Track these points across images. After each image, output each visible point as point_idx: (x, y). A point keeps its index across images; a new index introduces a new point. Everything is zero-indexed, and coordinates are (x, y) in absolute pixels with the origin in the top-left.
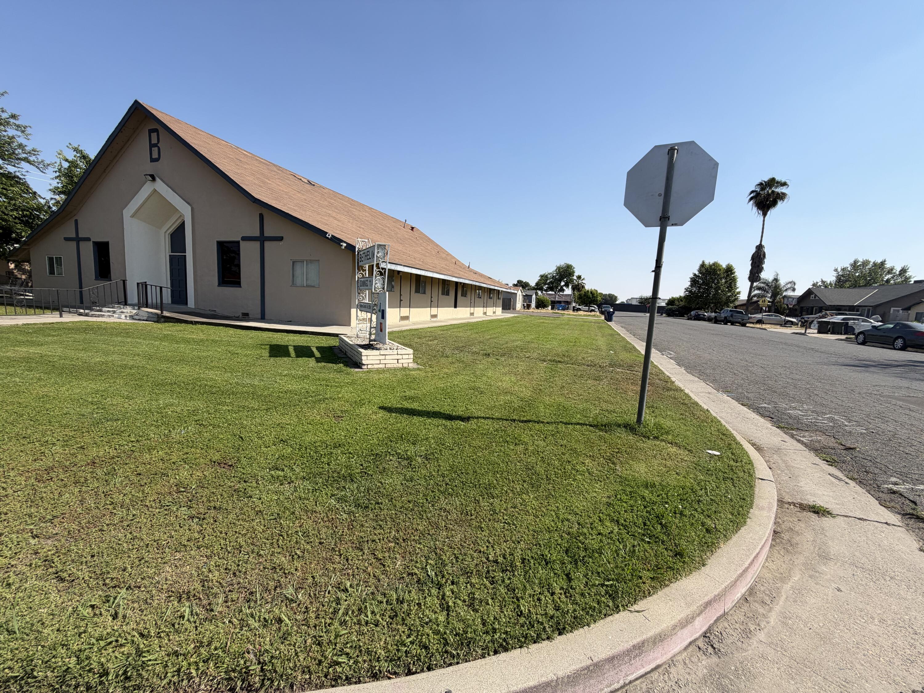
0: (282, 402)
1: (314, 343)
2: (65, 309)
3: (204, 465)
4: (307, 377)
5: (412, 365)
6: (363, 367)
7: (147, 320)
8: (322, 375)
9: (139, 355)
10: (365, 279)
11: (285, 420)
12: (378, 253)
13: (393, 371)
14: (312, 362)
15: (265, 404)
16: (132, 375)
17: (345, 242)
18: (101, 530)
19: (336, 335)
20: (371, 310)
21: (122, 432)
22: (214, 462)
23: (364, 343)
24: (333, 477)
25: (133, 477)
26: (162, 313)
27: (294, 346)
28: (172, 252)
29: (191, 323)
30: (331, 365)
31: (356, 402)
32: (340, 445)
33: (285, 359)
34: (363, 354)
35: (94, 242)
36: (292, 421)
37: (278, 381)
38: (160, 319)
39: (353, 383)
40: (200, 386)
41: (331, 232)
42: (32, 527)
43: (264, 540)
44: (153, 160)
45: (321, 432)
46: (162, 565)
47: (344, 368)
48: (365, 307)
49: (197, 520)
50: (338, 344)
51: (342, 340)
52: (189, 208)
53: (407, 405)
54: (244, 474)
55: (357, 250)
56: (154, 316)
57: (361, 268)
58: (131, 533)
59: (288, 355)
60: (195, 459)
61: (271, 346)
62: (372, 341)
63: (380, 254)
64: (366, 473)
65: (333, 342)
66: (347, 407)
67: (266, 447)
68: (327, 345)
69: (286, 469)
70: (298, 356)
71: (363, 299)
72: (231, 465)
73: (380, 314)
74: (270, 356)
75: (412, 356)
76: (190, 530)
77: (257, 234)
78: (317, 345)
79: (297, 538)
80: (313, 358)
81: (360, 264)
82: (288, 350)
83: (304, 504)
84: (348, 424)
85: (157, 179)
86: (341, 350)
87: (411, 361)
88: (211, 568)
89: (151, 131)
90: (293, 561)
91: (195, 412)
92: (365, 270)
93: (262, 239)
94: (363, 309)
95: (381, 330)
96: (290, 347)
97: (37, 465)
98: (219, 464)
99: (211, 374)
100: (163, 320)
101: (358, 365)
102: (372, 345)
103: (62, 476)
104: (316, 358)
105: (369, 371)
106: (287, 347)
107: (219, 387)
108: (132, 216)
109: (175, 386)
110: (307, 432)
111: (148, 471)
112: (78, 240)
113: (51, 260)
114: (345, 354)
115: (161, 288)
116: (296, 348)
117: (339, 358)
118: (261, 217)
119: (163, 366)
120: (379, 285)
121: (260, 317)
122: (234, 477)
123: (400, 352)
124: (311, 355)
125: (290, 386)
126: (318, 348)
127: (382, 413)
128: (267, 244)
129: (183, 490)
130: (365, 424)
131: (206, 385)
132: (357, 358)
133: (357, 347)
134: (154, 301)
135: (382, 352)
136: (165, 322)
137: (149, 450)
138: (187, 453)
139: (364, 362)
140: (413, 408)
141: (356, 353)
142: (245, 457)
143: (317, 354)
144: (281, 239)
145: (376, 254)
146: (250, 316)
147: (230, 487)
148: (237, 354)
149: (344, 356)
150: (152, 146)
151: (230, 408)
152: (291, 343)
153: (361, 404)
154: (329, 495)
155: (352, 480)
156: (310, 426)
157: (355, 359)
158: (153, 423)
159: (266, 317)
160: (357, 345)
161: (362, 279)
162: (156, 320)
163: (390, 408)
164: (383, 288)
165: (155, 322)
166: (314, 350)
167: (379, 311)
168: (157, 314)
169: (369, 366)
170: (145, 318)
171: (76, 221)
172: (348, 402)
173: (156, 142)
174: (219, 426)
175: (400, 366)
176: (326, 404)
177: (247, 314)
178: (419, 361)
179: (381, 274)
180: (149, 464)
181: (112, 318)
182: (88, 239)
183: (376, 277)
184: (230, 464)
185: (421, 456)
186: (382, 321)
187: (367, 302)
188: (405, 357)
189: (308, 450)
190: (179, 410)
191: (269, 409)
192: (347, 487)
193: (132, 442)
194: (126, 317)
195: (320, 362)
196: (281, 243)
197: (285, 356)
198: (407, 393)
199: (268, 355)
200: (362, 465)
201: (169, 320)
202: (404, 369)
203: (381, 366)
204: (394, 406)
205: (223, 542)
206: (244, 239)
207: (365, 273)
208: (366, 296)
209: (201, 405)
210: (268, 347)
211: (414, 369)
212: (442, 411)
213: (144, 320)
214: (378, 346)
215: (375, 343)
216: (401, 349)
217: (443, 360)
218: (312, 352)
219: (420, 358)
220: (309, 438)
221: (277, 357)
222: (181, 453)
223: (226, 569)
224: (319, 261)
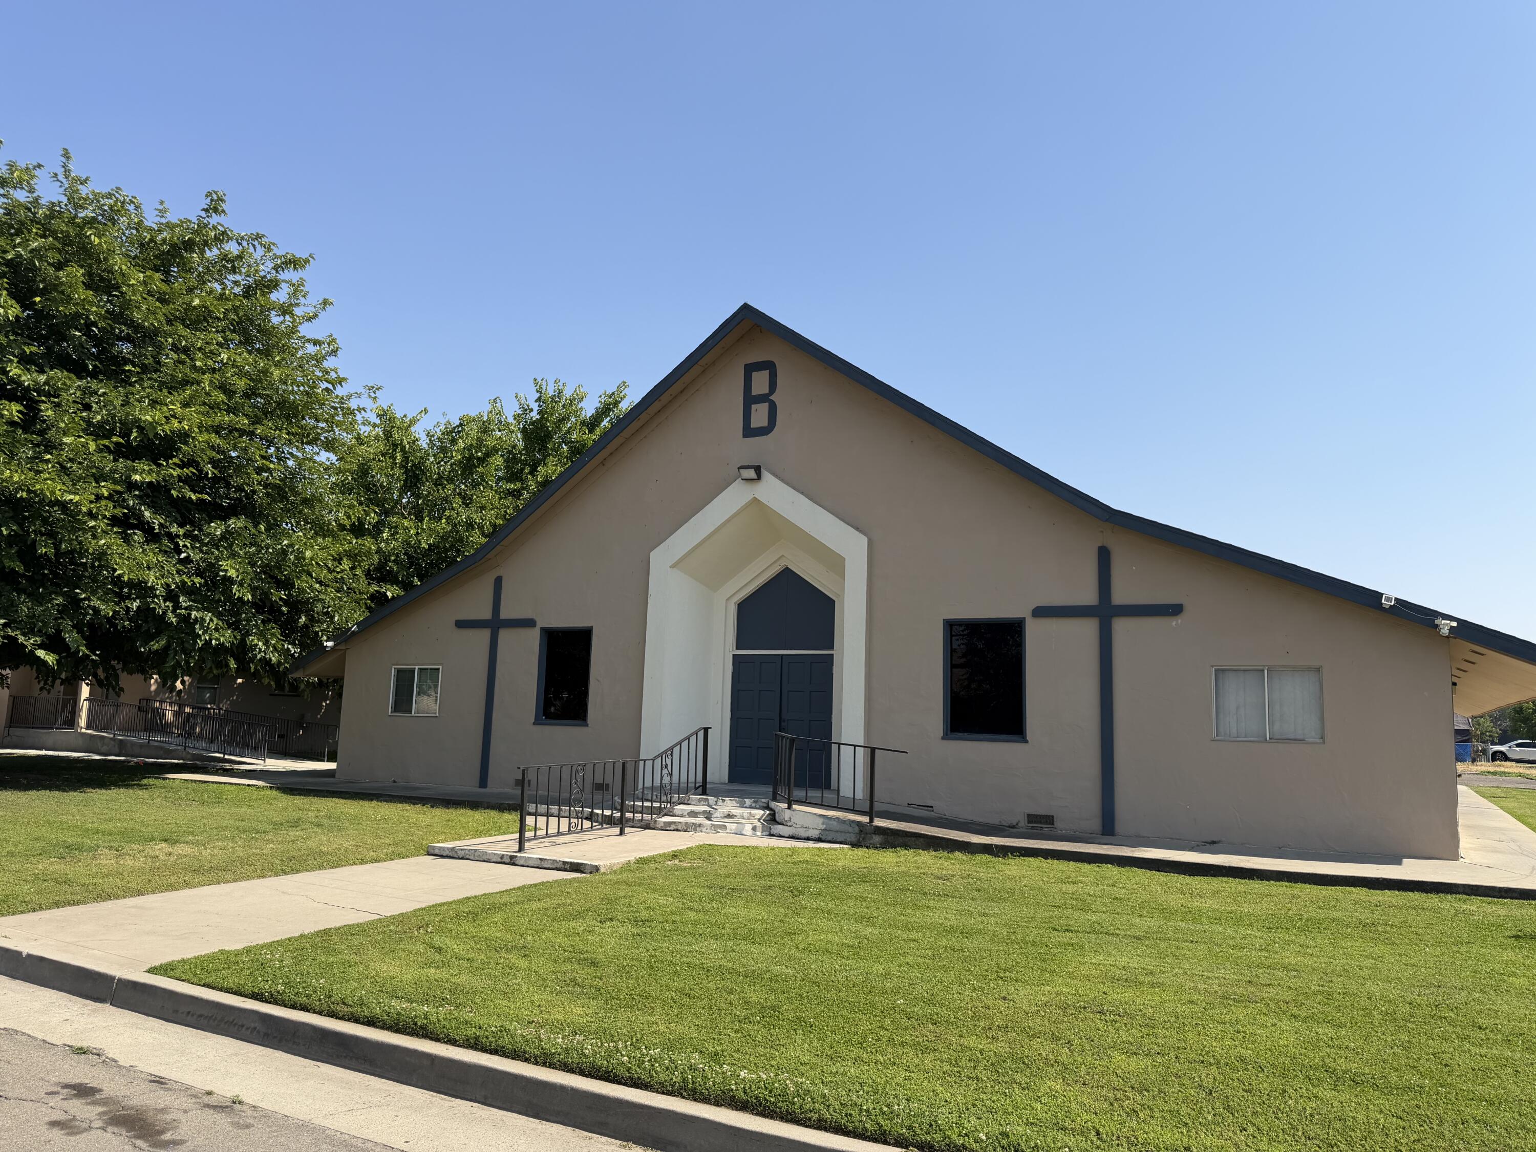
2: (531, 808)
7: (819, 840)
17: (1451, 618)
26: (871, 820)
35: (545, 630)
38: (868, 836)
44: (749, 432)
52: (865, 540)
56: (847, 828)
77: (1088, 597)
85: (766, 474)
89: (750, 369)
93: (1105, 612)
100: (877, 839)
108: (672, 567)
112: (497, 625)
113: (405, 675)
115: (873, 750)
118: (1104, 557)
121: (1095, 824)
128: (1122, 627)
136: (884, 846)
144: (1175, 610)
146: (1058, 824)
150: (750, 400)
159: (1120, 827)
162: (853, 838)
165: (855, 845)
168: (859, 824)
170: (814, 833)
171: (498, 581)
173: (766, 390)
177: (1049, 820)
181: (722, 834)
182: (529, 623)
194: (754, 829)
196: (1175, 622)
201: (901, 840)
206: (1041, 612)
213: (808, 839)
224: (1318, 670)
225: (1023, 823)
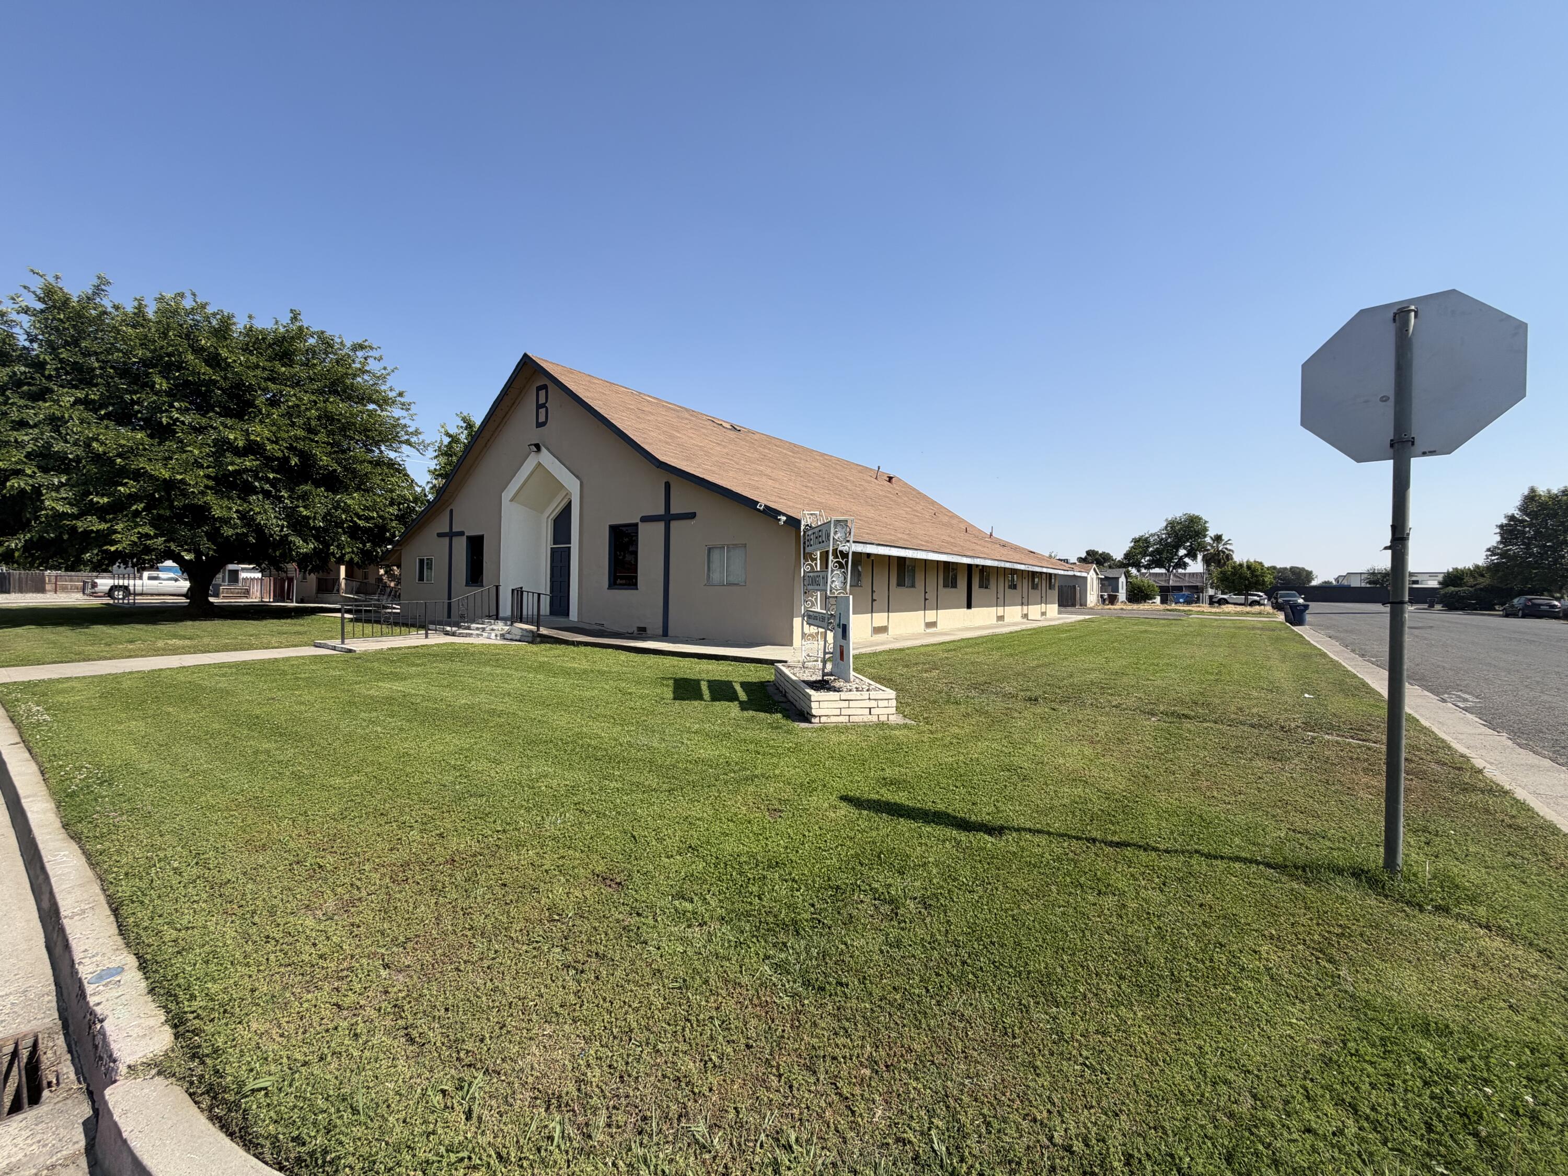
0: (691, 779)
1: (737, 675)
2: (431, 627)
3: (584, 880)
4: (727, 736)
5: (895, 719)
6: (813, 720)
7: (520, 641)
8: (749, 734)
9: (509, 695)
10: (815, 574)
11: (696, 811)
12: (836, 533)
13: (862, 729)
14: (734, 709)
15: (667, 780)
16: (501, 726)
17: (784, 514)
18: (458, 969)
19: (772, 662)
20: (825, 625)
21: (487, 815)
22: (598, 876)
23: (814, 678)
24: (767, 924)
25: (497, 889)
26: (538, 629)
27: (709, 681)
28: (554, 544)
29: (573, 643)
30: (762, 715)
31: (802, 785)
32: (777, 863)
33: (696, 703)
34: (813, 699)
35: (469, 538)
36: (705, 814)
37: (685, 741)
38: (536, 639)
39: (797, 749)
40: (582, 746)
41: (763, 500)
42: (383, 951)
43: (664, 1025)
44: (540, 425)
45: (748, 837)
46: (528, 1043)
47: (783, 722)
48: (815, 618)
49: (574, 972)
50: (773, 678)
51: (780, 673)
52: (578, 482)
53: (888, 795)
54: (636, 900)
55: (802, 528)
56: (529, 634)
57: (809, 556)
58: (491, 980)
59: (699, 696)
60: (574, 867)
61: (676, 680)
62: (828, 674)
63: (839, 535)
64: (819, 921)
65: (766, 675)
66: (787, 794)
67: (668, 857)
68: (757, 680)
69: (696, 899)
70: (714, 698)
71: (813, 605)
72: (620, 884)
73: (840, 630)
74: (675, 699)
75: (894, 703)
76: (564, 988)
77: (662, 511)
78: (741, 679)
79: (711, 1030)
80: (736, 703)
81: (808, 550)
82: (700, 689)
83: (722, 967)
84: (790, 826)
85: (543, 449)
86: (778, 689)
87: (893, 710)
88: (591, 1061)
89: (539, 389)
90: (706, 1072)
91: (573, 789)
92: (816, 559)
93: (667, 518)
94: (811, 621)
95: (842, 658)
96: (702, 683)
97: (394, 856)
98: (604, 879)
99: (596, 727)
100: (538, 639)
101: (805, 716)
102: (827, 682)
103: (418, 877)
104: (741, 703)
105: (823, 729)
106: (698, 682)
107: (606, 750)
108: (511, 500)
109: (551, 745)
110: (727, 835)
111: (516, 880)
112: (451, 535)
113: (421, 561)
114: (785, 696)
115: (539, 595)
116: (712, 684)
117: (776, 703)
118: (668, 486)
119: (537, 713)
120: (837, 584)
121: (661, 633)
122: (623, 904)
123: (873, 695)
124: (731, 696)
125: (702, 751)
126: (744, 685)
127: (845, 810)
128: (674, 524)
129: (557, 918)
130: (816, 827)
131: (589, 746)
132: (804, 705)
133: (803, 685)
134: (530, 613)
135: (844, 695)
136: (541, 642)
137: (517, 846)
138: (563, 857)
139: (814, 712)
140: (898, 801)
141: (801, 696)
142: (638, 872)
143: (743, 696)
144: (692, 516)
145: (832, 534)
146: (648, 632)
147: (618, 921)
148: (630, 694)
149: (783, 699)
150: (539, 406)
151: (619, 785)
152: (704, 676)
153: (809, 788)
154: (761, 956)
155: (798, 934)
156: (731, 824)
157: (801, 705)
158: (524, 803)
159: (670, 633)
160: (804, 681)
161: (811, 574)
162: (530, 639)
163: (858, 799)
164: (845, 589)
165: (529, 642)
166: (738, 688)
167: (839, 625)
168: (532, 632)
169: (823, 719)
170: (518, 638)
171: (451, 511)
172: (789, 784)
173: (544, 402)
174: (604, 814)
175: (875, 719)
176: (756, 786)
177: (645, 631)
178: (907, 710)
179: (841, 566)
180: (517, 869)
181: (481, 638)
182: (461, 534)
183: (832, 571)
184: (618, 880)
185: (915, 898)
186: (843, 642)
187: (819, 610)
188: (881, 704)
189: (729, 869)
190: (554, 783)
191: (673, 790)
192: (789, 944)
193: (498, 831)
194: (496, 636)
195: (746, 709)
196: (693, 522)
197: (696, 699)
198: (888, 773)
199: (671, 695)
200: (813, 905)
202: (881, 725)
203: (841, 719)
204: (866, 796)
205: (607, 1017)
206: (645, 519)
207: (816, 564)
208: (816, 599)
209: (582, 777)
210: (671, 682)
211: (898, 727)
212: (950, 811)
213: (516, 640)
214: (837, 684)
215: (832, 678)
216: (875, 690)
217: (950, 710)
218: (735, 692)
219: (908, 704)
220: (730, 846)
221: (684, 699)
222: (555, 856)
223: (610, 1066)
224: (745, 546)
225: (636, 632)
